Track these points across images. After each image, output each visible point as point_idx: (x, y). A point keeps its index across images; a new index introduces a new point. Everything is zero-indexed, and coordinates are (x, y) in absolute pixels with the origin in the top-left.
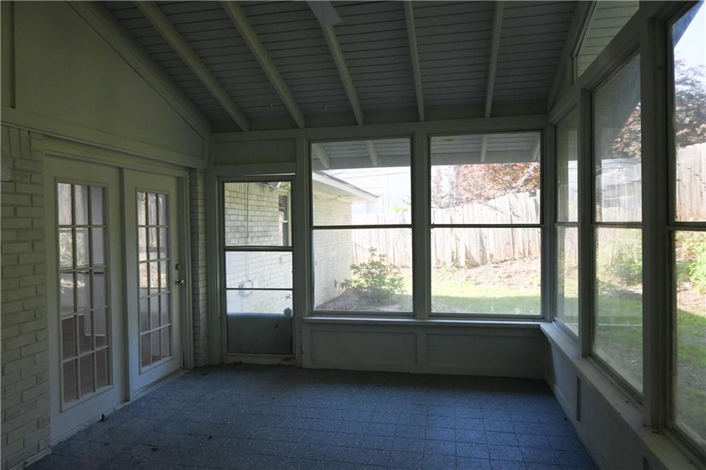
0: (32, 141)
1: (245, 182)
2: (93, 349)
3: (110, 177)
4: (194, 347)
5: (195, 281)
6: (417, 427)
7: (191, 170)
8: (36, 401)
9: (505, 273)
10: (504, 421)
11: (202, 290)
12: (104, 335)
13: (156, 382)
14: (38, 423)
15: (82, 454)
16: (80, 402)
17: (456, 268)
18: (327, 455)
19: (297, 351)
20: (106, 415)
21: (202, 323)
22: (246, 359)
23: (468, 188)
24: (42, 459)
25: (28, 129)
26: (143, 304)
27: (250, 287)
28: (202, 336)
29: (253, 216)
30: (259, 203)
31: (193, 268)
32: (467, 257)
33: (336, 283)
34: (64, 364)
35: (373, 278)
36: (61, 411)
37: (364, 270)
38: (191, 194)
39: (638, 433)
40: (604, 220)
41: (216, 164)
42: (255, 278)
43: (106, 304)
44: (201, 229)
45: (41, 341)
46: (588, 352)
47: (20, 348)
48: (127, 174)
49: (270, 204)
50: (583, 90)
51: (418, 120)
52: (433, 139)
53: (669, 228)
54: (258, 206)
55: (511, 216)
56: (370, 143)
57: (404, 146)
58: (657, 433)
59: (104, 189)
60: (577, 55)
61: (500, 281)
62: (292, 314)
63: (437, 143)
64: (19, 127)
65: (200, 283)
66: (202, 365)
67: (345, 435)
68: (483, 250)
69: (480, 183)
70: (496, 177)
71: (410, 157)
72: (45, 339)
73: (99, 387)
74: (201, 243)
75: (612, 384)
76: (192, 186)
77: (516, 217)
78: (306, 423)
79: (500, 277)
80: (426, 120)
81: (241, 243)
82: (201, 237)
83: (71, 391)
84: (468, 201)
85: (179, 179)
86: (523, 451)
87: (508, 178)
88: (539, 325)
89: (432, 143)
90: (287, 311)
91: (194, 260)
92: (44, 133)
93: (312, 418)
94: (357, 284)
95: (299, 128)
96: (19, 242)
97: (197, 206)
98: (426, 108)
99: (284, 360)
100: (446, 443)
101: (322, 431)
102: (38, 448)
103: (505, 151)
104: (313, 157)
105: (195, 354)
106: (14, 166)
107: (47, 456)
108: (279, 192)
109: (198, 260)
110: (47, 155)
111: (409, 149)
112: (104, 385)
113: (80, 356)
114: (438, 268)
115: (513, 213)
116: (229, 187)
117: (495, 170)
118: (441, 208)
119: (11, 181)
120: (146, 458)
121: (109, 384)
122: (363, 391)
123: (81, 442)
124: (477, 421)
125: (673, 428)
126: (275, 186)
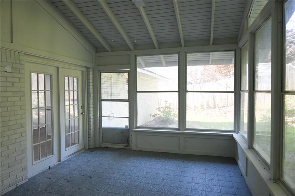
0: (20, 56)
1: (111, 73)
2: (46, 140)
3: (53, 71)
4: (89, 140)
5: (89, 113)
6: (177, 176)
7: (87, 68)
8: (22, 160)
9: (223, 112)
10: (214, 175)
11: (92, 117)
12: (51, 134)
13: (72, 154)
14: (22, 169)
15: (40, 182)
16: (40, 161)
17: (202, 109)
18: (137, 186)
19: (130, 143)
20: (51, 167)
21: (92, 131)
22: (109, 146)
23: (208, 76)
24: (24, 183)
25: (19, 52)
26: (67, 122)
27: (113, 116)
28: (92, 136)
29: (114, 87)
30: (117, 82)
31: (88, 108)
32: (207, 105)
33: (151, 115)
34: (34, 146)
35: (166, 113)
36: (33, 165)
37: (162, 110)
38: (87, 78)
39: (267, 182)
40: (259, 90)
41: (98, 66)
42: (115, 113)
43: (52, 122)
44: (91, 92)
45: (24, 136)
46: (251, 147)
47: (15, 139)
48: (60, 69)
49: (121, 82)
50: (251, 33)
51: (182, 47)
52: (188, 54)
53: (282, 93)
54: (116, 83)
55: (227, 88)
56: (162, 56)
57: (175, 57)
58: (275, 183)
59: (51, 76)
60: (249, 18)
61: (221, 115)
62: (128, 128)
63: (190, 56)
64: (14, 51)
65: (91, 114)
66: (92, 148)
67: (146, 178)
68: (214, 102)
69: (214, 73)
70: (221, 70)
71: (178, 62)
72: (25, 136)
73: (48, 155)
74: (91, 98)
75: (259, 161)
76: (88, 75)
77: (229, 88)
78: (130, 173)
79: (221, 114)
80: (185, 47)
81: (109, 98)
82: (92, 95)
83: (37, 157)
84: (208, 81)
85: (83, 72)
86: (221, 188)
87: (225, 71)
88: (232, 134)
89: (187, 56)
90: (126, 126)
91: (89, 105)
92: (25, 53)
93: (133, 171)
94: (159, 116)
95: (131, 50)
96: (15, 97)
97: (90, 83)
98: (185, 42)
99: (125, 146)
100: (188, 183)
101: (137, 176)
102: (22, 179)
103: (223, 60)
104: (137, 62)
105: (89, 143)
106: (12, 66)
107: (26, 182)
108: (126, 77)
109: (90, 105)
110: (26, 62)
111: (178, 59)
112: (51, 155)
113: (40, 143)
114: (195, 109)
115: (228, 86)
116: (103, 75)
117: (220, 68)
118: (197, 84)
119: (11, 72)
120: (64, 184)
121: (52, 154)
122: (156, 160)
123: (40, 177)
124: (202, 174)
125: (282, 181)
126: (124, 74)
